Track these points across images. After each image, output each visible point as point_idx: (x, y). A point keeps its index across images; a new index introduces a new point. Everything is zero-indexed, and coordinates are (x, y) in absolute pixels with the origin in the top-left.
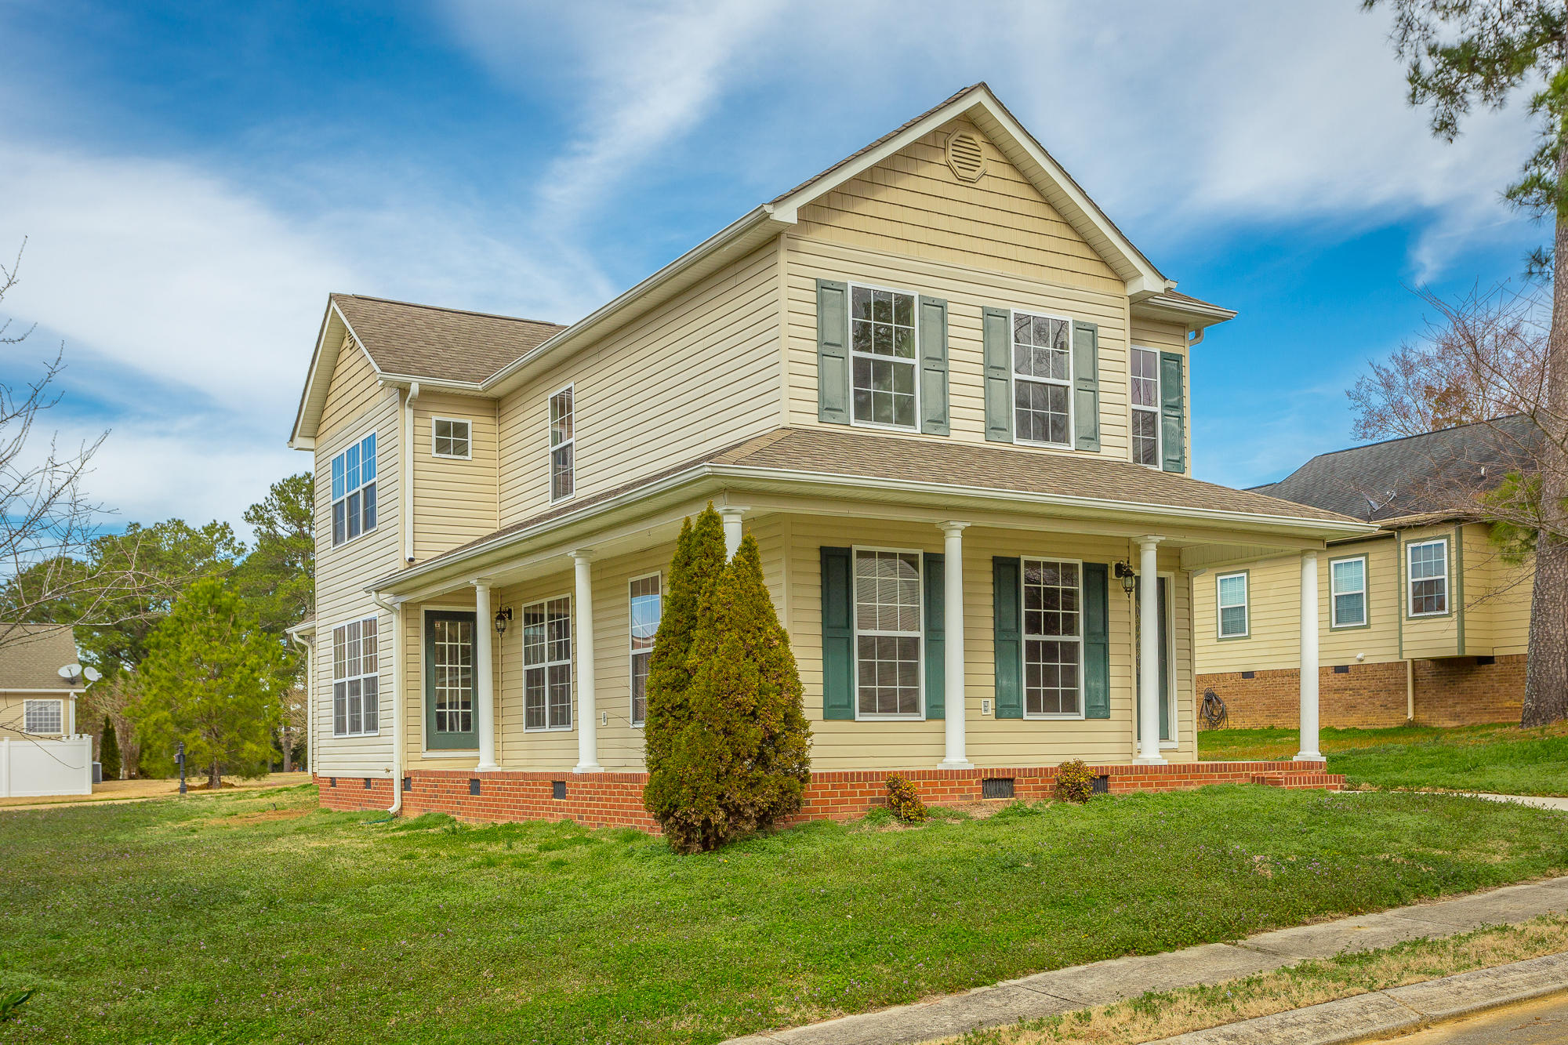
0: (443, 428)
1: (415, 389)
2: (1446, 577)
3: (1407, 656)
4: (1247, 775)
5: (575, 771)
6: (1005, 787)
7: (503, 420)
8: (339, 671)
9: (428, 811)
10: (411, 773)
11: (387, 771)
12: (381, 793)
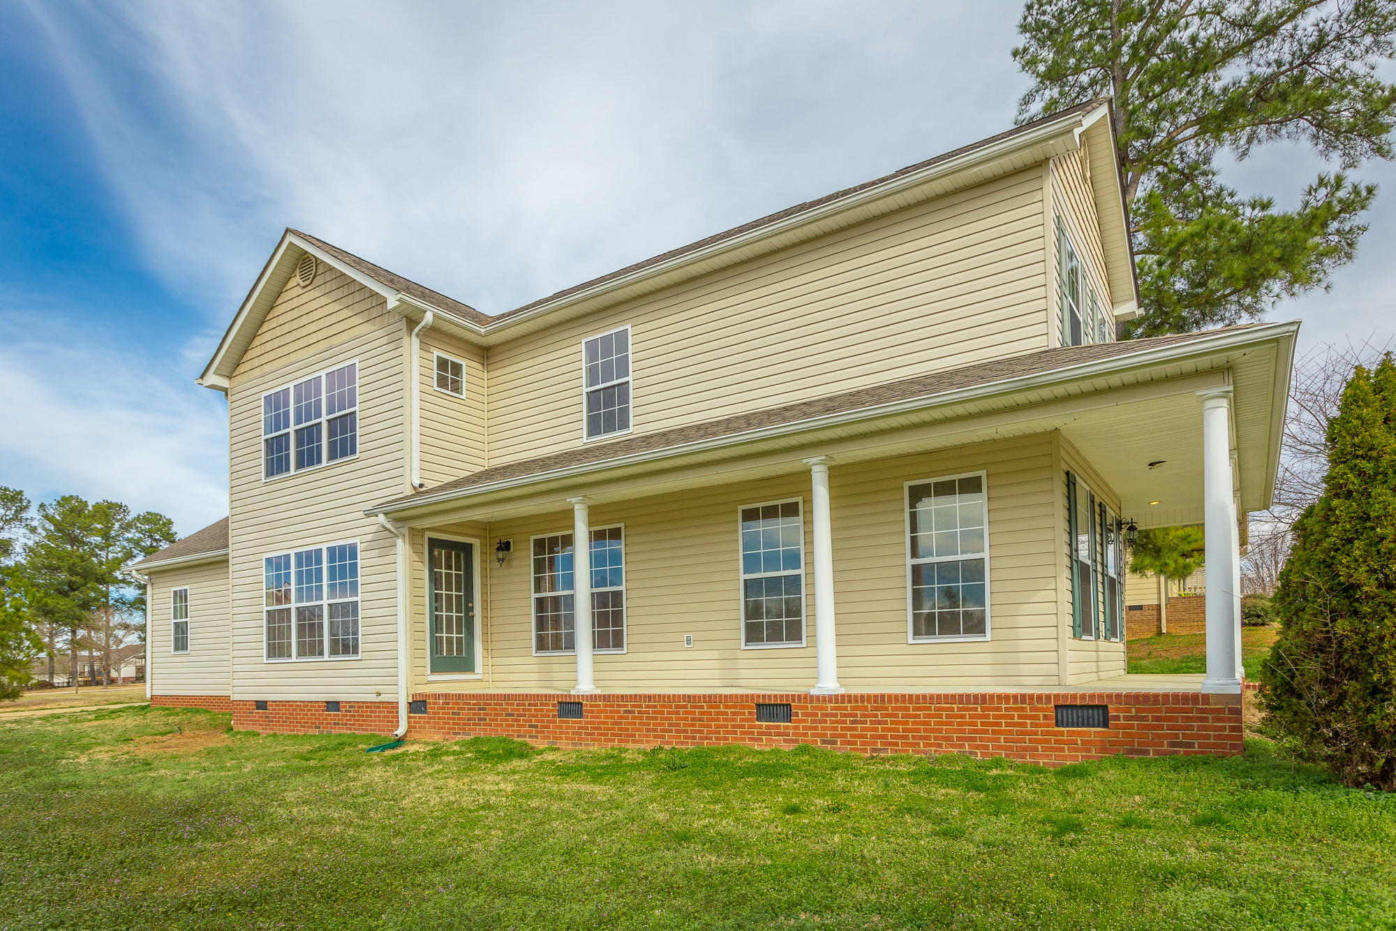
0: (442, 364)
1: (429, 318)
5: (813, 692)
7: (491, 367)
8: (277, 598)
9: (464, 734)
10: (426, 696)
11: (379, 694)
12: (363, 716)
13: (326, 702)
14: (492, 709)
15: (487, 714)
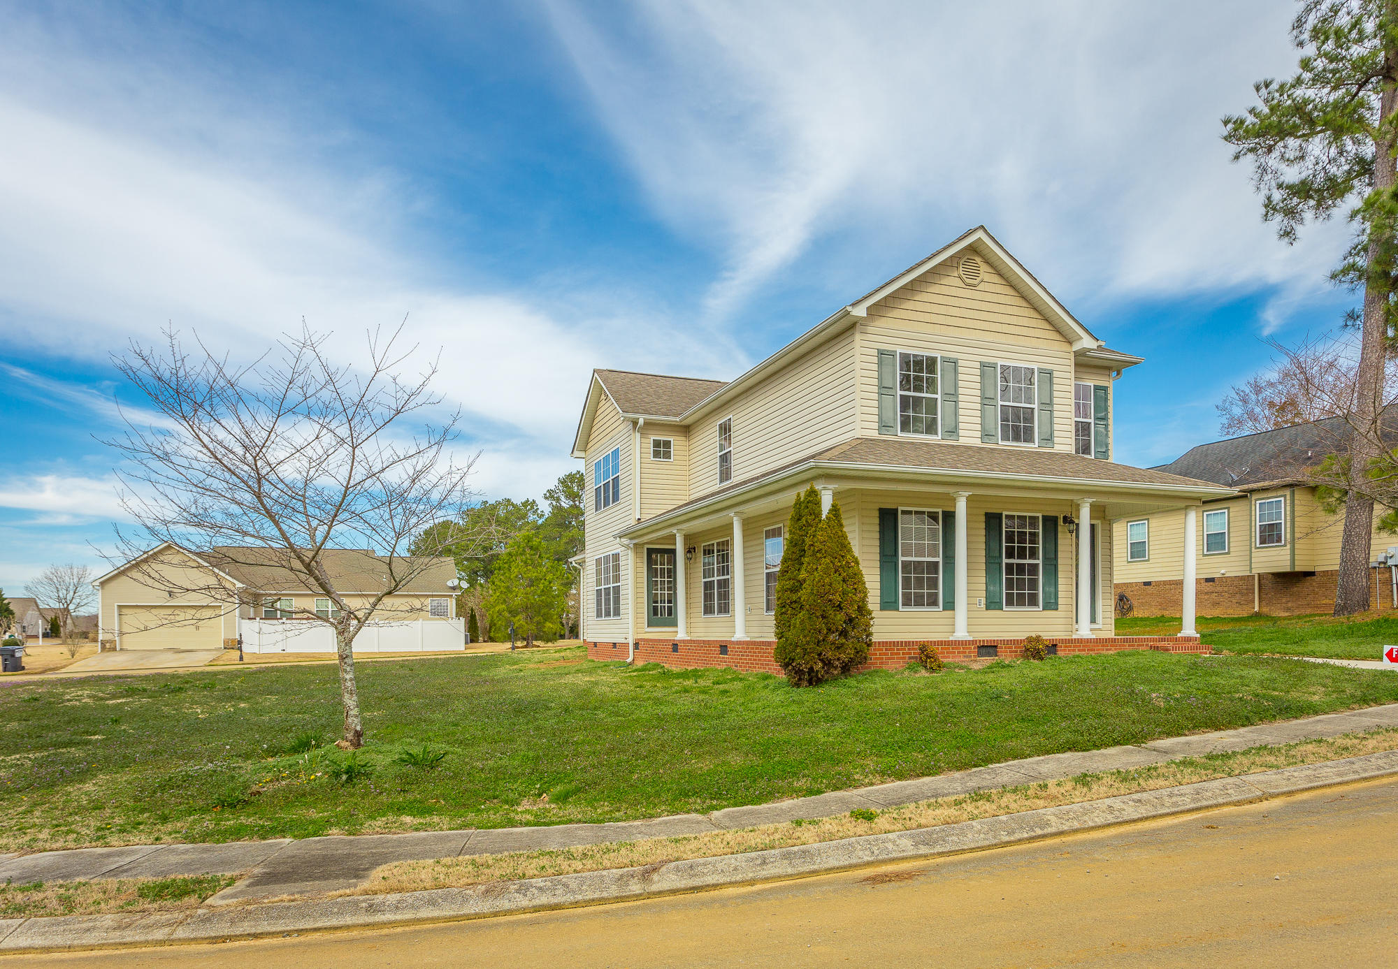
0: (657, 444)
1: (641, 422)
2: (1283, 521)
3: (1255, 572)
4: (1147, 645)
5: (733, 639)
6: (991, 650)
7: (691, 438)
8: (598, 583)
10: (639, 640)
11: (625, 639)
13: (613, 643)
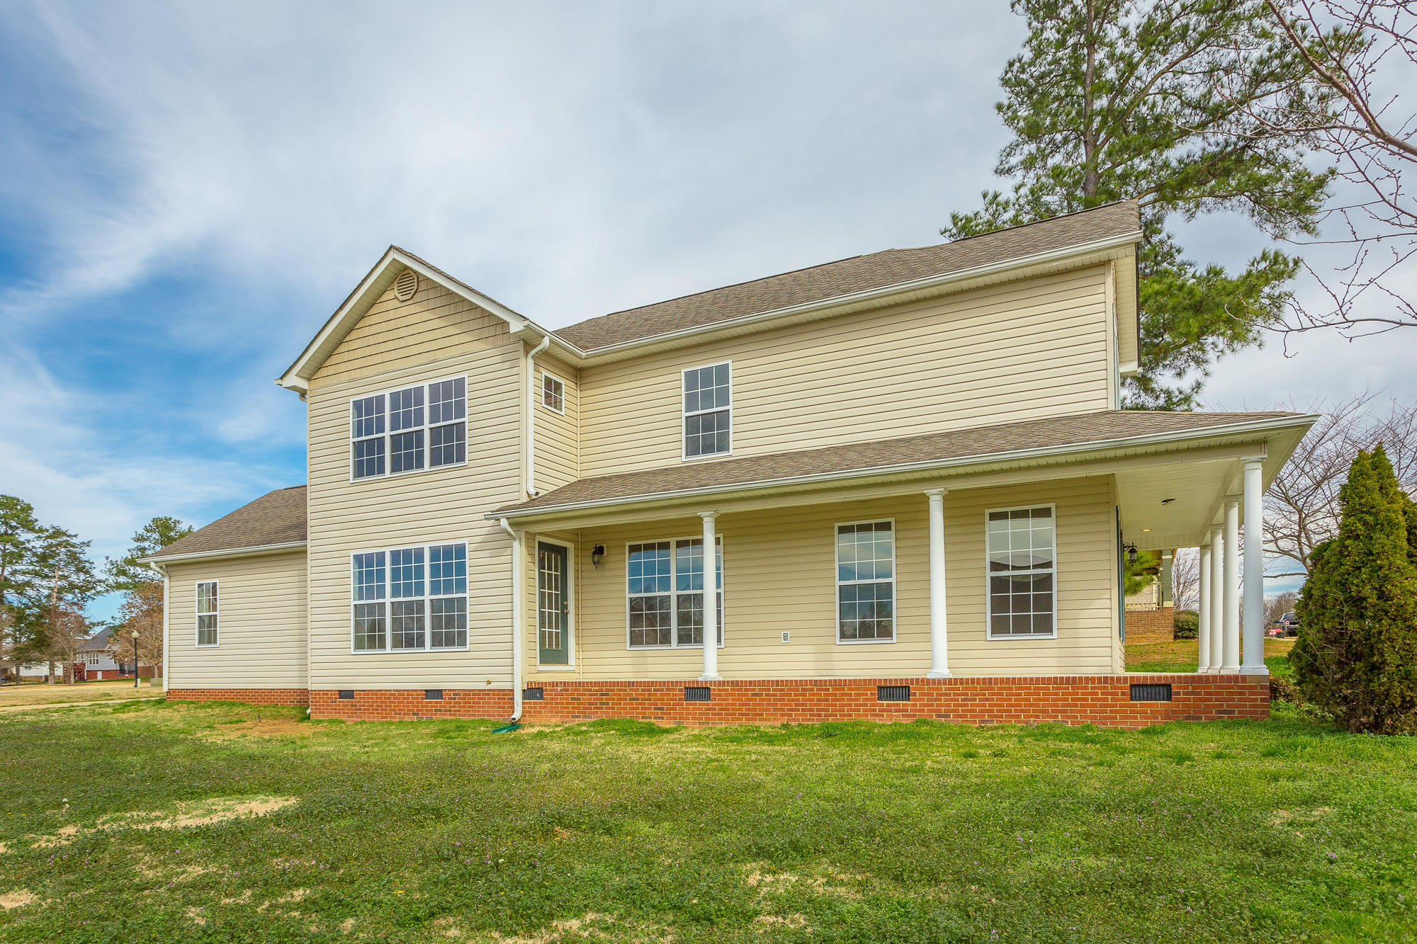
0: (548, 382)
1: (546, 342)
7: (584, 387)
8: (367, 593)
9: (584, 717)
10: (542, 683)
11: (489, 682)
12: (470, 703)
13: (426, 691)
14: (615, 695)
15: (610, 699)
